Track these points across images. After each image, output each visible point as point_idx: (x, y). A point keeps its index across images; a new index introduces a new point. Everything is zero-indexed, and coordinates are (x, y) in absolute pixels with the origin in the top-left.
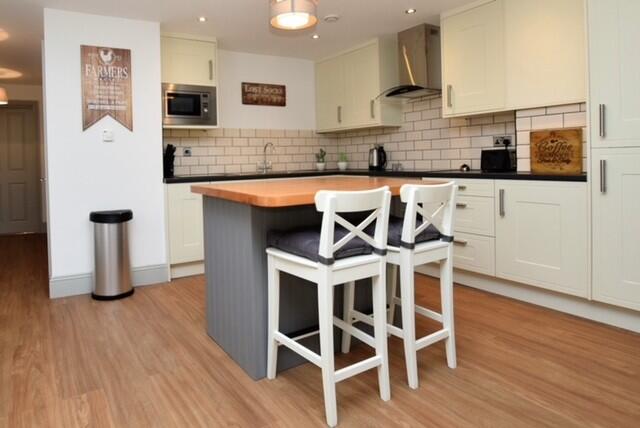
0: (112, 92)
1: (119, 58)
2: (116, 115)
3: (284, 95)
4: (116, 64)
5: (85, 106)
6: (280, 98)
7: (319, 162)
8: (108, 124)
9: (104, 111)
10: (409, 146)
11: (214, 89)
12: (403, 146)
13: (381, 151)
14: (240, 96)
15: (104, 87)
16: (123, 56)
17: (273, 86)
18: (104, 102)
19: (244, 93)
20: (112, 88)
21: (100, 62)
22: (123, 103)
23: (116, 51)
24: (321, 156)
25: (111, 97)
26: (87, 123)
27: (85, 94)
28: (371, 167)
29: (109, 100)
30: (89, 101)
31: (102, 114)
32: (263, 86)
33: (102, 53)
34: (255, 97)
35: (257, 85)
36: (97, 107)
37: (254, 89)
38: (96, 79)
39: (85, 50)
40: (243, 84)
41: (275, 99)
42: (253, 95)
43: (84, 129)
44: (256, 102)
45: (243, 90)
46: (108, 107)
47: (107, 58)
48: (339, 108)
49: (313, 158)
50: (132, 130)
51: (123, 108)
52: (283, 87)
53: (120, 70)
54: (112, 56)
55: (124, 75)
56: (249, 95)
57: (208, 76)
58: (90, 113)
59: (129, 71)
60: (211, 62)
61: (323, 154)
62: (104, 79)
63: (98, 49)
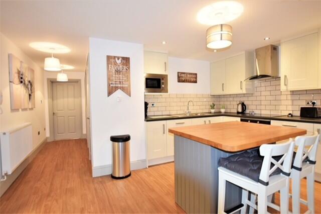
0: (121, 78)
1: (124, 61)
2: (123, 89)
3: (196, 78)
4: (123, 64)
5: (109, 85)
6: (194, 79)
7: (212, 109)
8: (119, 93)
9: (117, 87)
10: (258, 103)
11: (167, 76)
12: (254, 103)
13: (243, 105)
14: (177, 78)
15: (117, 76)
16: (126, 60)
17: (191, 74)
18: (117, 83)
20: (121, 76)
21: (115, 64)
22: (126, 83)
23: (123, 58)
24: (213, 107)
25: (121, 81)
26: (110, 93)
27: (109, 79)
28: (238, 113)
29: (120, 82)
30: (111, 83)
31: (116, 88)
32: (187, 74)
33: (117, 59)
34: (183, 79)
35: (184, 73)
36: (114, 85)
37: (183, 75)
38: (114, 72)
39: (109, 57)
40: (178, 73)
41: (192, 80)
42: (182, 78)
43: (108, 96)
44: (184, 81)
45: (178, 75)
46: (119, 85)
47: (119, 62)
48: (223, 84)
49: (209, 107)
50: (130, 96)
51: (126, 86)
52: (196, 74)
53: (125, 67)
54: (121, 61)
55: (127, 70)
56: (181, 78)
57: (164, 69)
58: (111, 88)
59: (129, 68)
60: (165, 63)
61: (214, 105)
62: (118, 72)
63: (115, 57)
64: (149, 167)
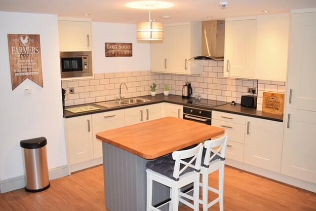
0: (29, 64)
1: (33, 41)
2: (32, 78)
3: (131, 49)
4: (31, 45)
5: (13, 74)
6: (129, 51)
7: (152, 91)
8: (27, 84)
9: (25, 76)
10: (205, 85)
11: (91, 52)
12: (202, 85)
14: (104, 51)
15: (23, 61)
16: (35, 39)
17: (124, 44)
18: (24, 70)
19: (107, 50)
20: (29, 61)
21: (20, 44)
22: (36, 70)
23: (31, 36)
24: (153, 88)
25: (29, 67)
26: (14, 86)
27: (12, 66)
28: (184, 97)
29: (28, 69)
30: (15, 71)
31: (23, 78)
32: (118, 44)
33: (22, 38)
34: (113, 52)
35: (114, 44)
36: (20, 74)
37: (113, 47)
38: (19, 56)
39: (11, 37)
40: (106, 43)
41: (126, 52)
42: (111, 51)
43: (13, 90)
44: (114, 55)
45: (106, 48)
46: (27, 74)
47: (25, 41)
48: (166, 60)
49: (149, 88)
50: (43, 87)
51: (36, 73)
52: (131, 44)
53: (33, 49)
54: (28, 40)
55: (36, 51)
56: (109, 51)
57: (87, 44)
58: (16, 78)
59: (39, 49)
60: (88, 36)
61: (155, 86)
62: (24, 55)
63: (19, 36)
64: (72, 173)
